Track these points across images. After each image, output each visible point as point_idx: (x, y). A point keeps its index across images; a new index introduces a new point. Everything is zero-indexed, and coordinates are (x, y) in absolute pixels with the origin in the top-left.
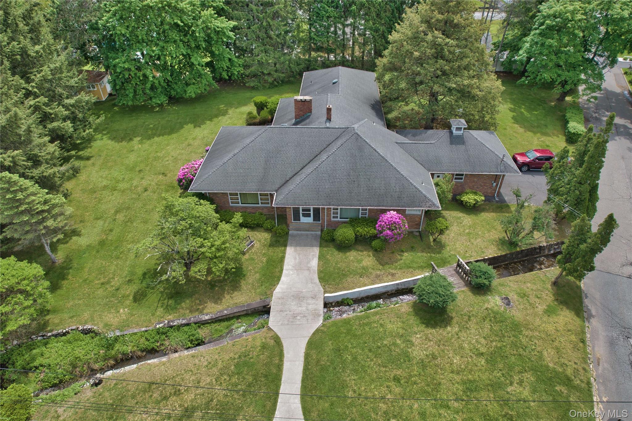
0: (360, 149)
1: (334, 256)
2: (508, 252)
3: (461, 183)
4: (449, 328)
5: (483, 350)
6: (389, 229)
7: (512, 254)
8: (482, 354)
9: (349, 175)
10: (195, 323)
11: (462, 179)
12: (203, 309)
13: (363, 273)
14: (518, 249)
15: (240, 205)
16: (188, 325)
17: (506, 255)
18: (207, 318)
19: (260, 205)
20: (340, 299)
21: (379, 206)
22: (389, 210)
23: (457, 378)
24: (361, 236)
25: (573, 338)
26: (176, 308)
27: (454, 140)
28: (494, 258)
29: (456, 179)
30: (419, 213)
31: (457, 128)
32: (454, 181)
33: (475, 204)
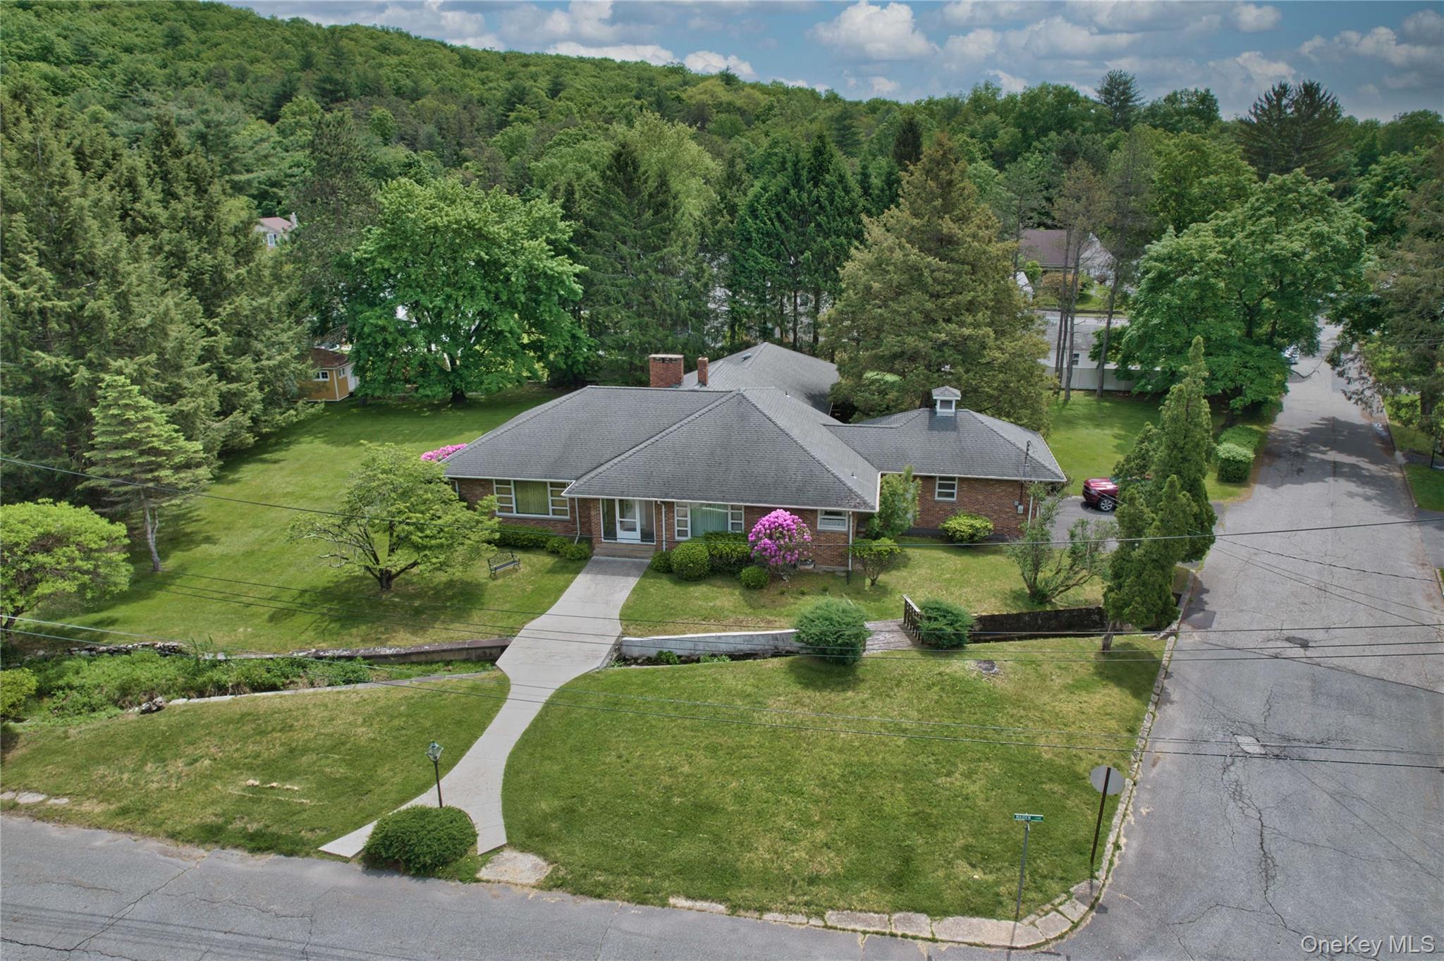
0: (743, 418)
1: (664, 588)
2: (1024, 611)
3: (953, 503)
4: (850, 694)
5: (906, 724)
6: (770, 537)
7: (1034, 616)
8: (905, 731)
9: (712, 454)
10: (365, 658)
11: (952, 495)
12: (387, 640)
13: (714, 617)
14: (1048, 608)
15: (515, 514)
16: (350, 658)
17: (1018, 615)
18: (388, 652)
19: (551, 516)
20: (653, 653)
21: (760, 502)
22: (775, 509)
23: (835, 757)
24: (721, 557)
25: (1113, 724)
26: (338, 634)
27: (937, 424)
28: (992, 618)
29: (940, 494)
30: (844, 529)
31: (942, 402)
32: (937, 498)
33: (972, 536)
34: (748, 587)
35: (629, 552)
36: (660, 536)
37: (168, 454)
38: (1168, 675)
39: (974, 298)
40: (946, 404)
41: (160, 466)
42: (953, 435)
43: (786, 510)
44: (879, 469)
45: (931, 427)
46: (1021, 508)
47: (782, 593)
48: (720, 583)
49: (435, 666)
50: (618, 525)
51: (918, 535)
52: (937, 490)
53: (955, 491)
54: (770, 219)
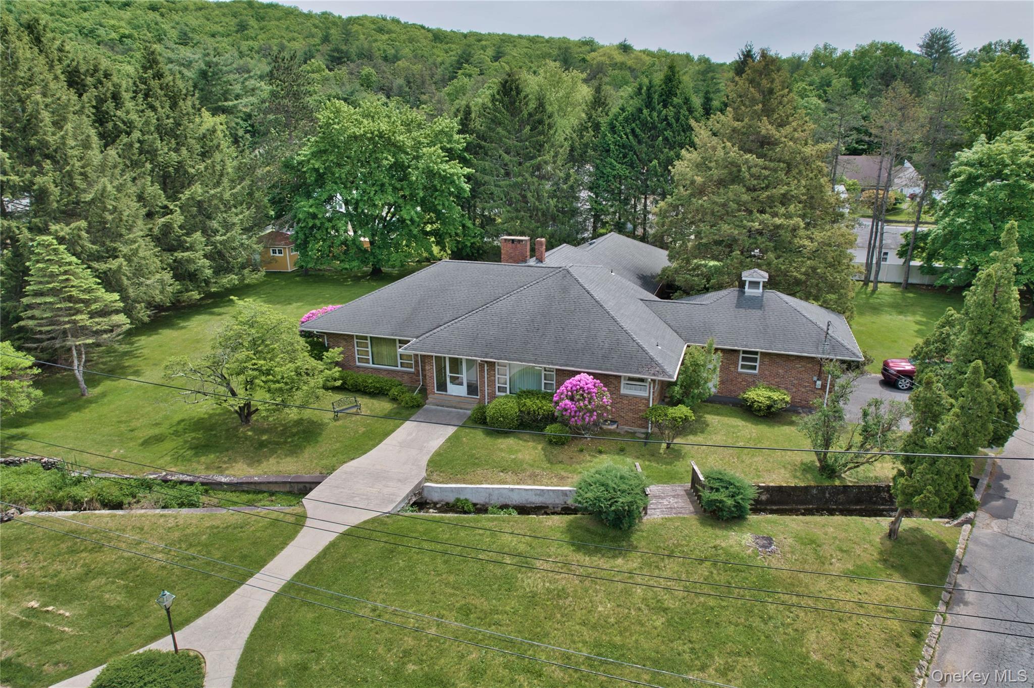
0: (565, 290)
1: (476, 438)
2: (813, 484)
3: (755, 375)
4: (620, 561)
5: (670, 603)
6: (572, 399)
7: (822, 490)
8: (665, 610)
9: (533, 321)
10: (203, 484)
11: (754, 368)
12: (227, 469)
13: (515, 469)
14: (837, 483)
15: (371, 365)
16: (191, 483)
17: (806, 489)
18: (224, 480)
19: (399, 368)
20: (451, 499)
21: (567, 365)
22: (579, 373)
24: (529, 413)
25: (895, 625)
26: (189, 460)
27: (744, 302)
28: (780, 489)
29: (743, 367)
30: (645, 394)
31: (750, 282)
32: (740, 370)
33: (769, 407)
34: (550, 442)
35: (457, 403)
36: (483, 391)
37: (87, 302)
38: (962, 569)
39: (787, 192)
40: (754, 284)
41: (78, 312)
42: (758, 313)
43: (589, 374)
44: (686, 340)
45: (739, 305)
46: (819, 383)
47: (581, 451)
48: (527, 437)
49: (260, 496)
50: (448, 380)
51: (720, 403)
52: (741, 363)
53: (757, 364)
54: (626, 134)
